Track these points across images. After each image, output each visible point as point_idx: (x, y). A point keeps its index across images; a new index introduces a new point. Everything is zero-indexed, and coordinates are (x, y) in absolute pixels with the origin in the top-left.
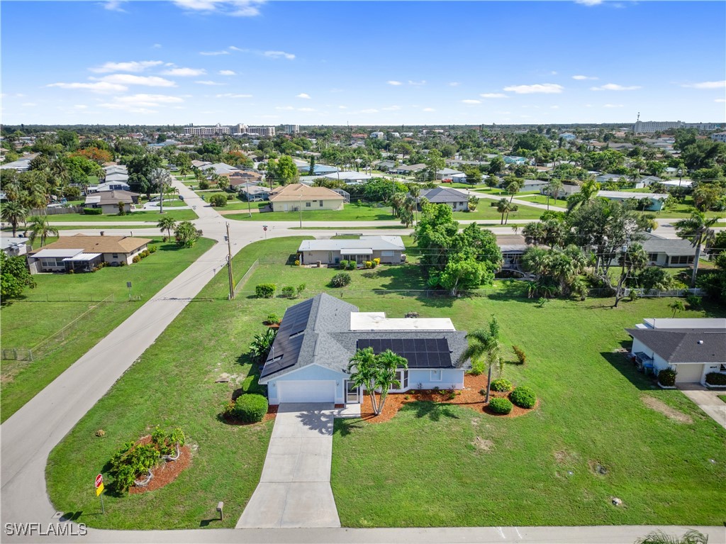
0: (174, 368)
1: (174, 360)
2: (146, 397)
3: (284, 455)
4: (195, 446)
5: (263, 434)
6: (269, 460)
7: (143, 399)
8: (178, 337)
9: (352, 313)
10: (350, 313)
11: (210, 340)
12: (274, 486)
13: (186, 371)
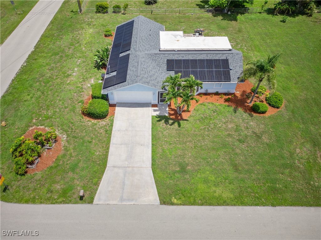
0: (48, 71)
1: (47, 64)
2: (31, 95)
3: (121, 144)
4: (64, 136)
5: (107, 128)
6: (112, 149)
7: (30, 96)
8: (49, 45)
9: (160, 31)
10: (159, 32)
11: (69, 48)
12: (116, 170)
13: (56, 74)
